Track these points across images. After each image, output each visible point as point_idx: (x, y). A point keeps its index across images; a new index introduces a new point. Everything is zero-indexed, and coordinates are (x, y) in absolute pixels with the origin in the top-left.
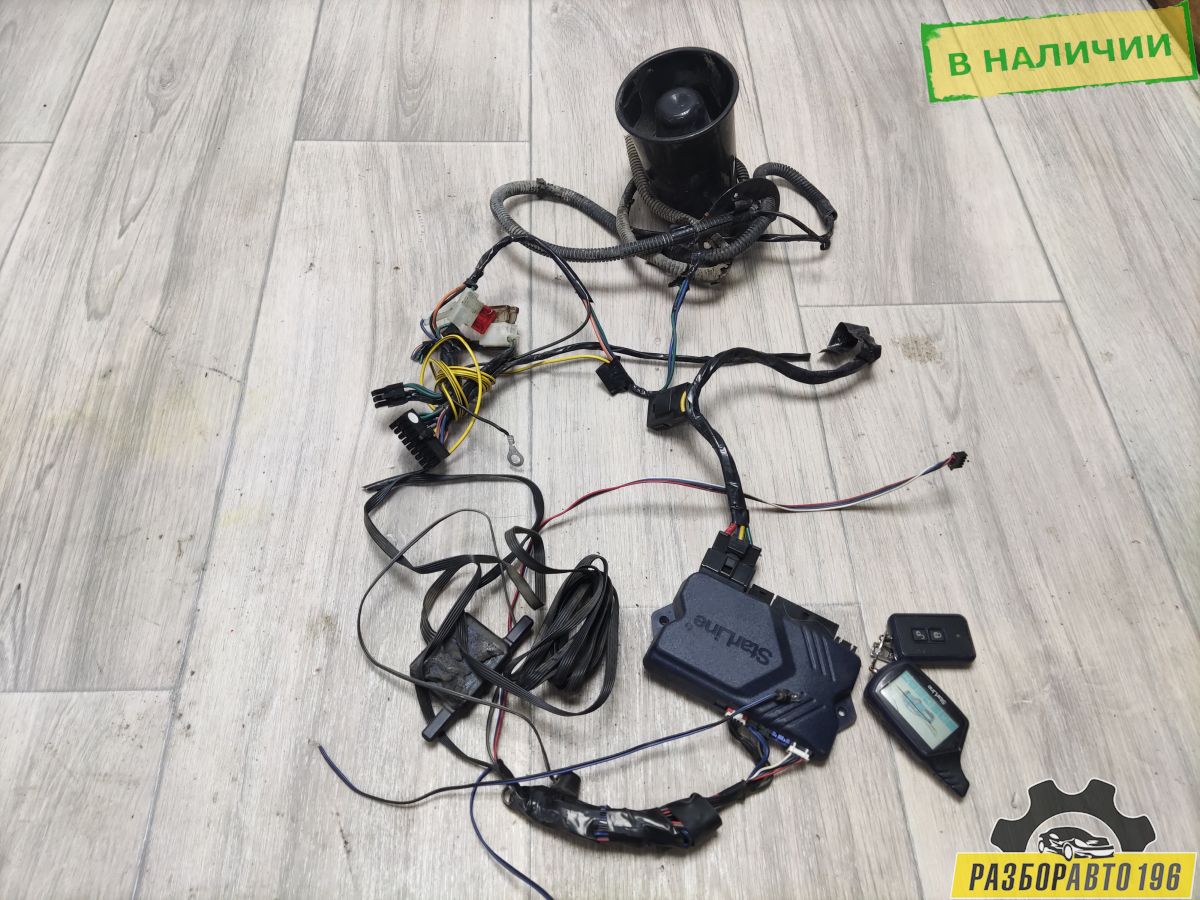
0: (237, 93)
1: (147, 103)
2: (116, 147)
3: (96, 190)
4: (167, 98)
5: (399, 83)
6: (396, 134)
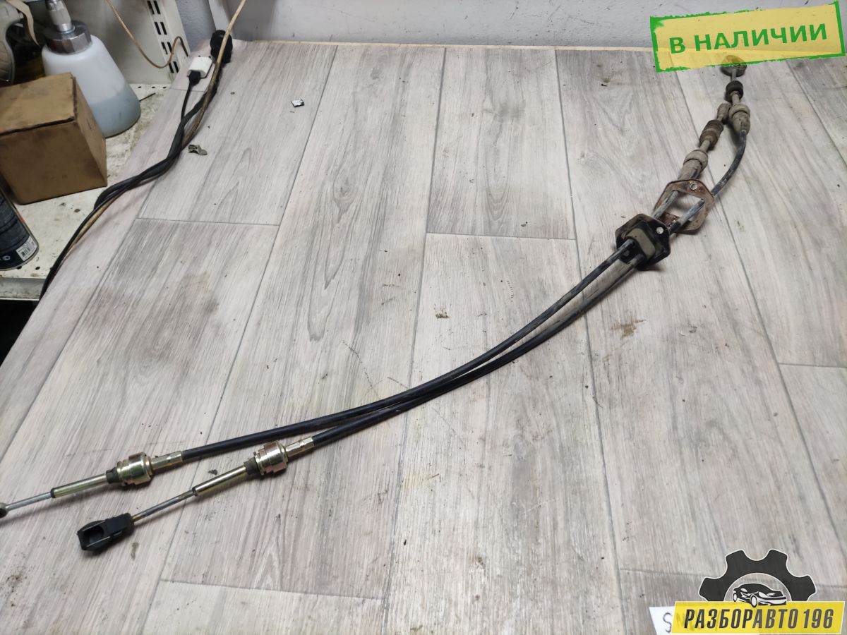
0: (389, 200)
1: (334, 204)
2: (318, 232)
3: (308, 258)
4: (347, 202)
5: (488, 199)
6: (489, 231)
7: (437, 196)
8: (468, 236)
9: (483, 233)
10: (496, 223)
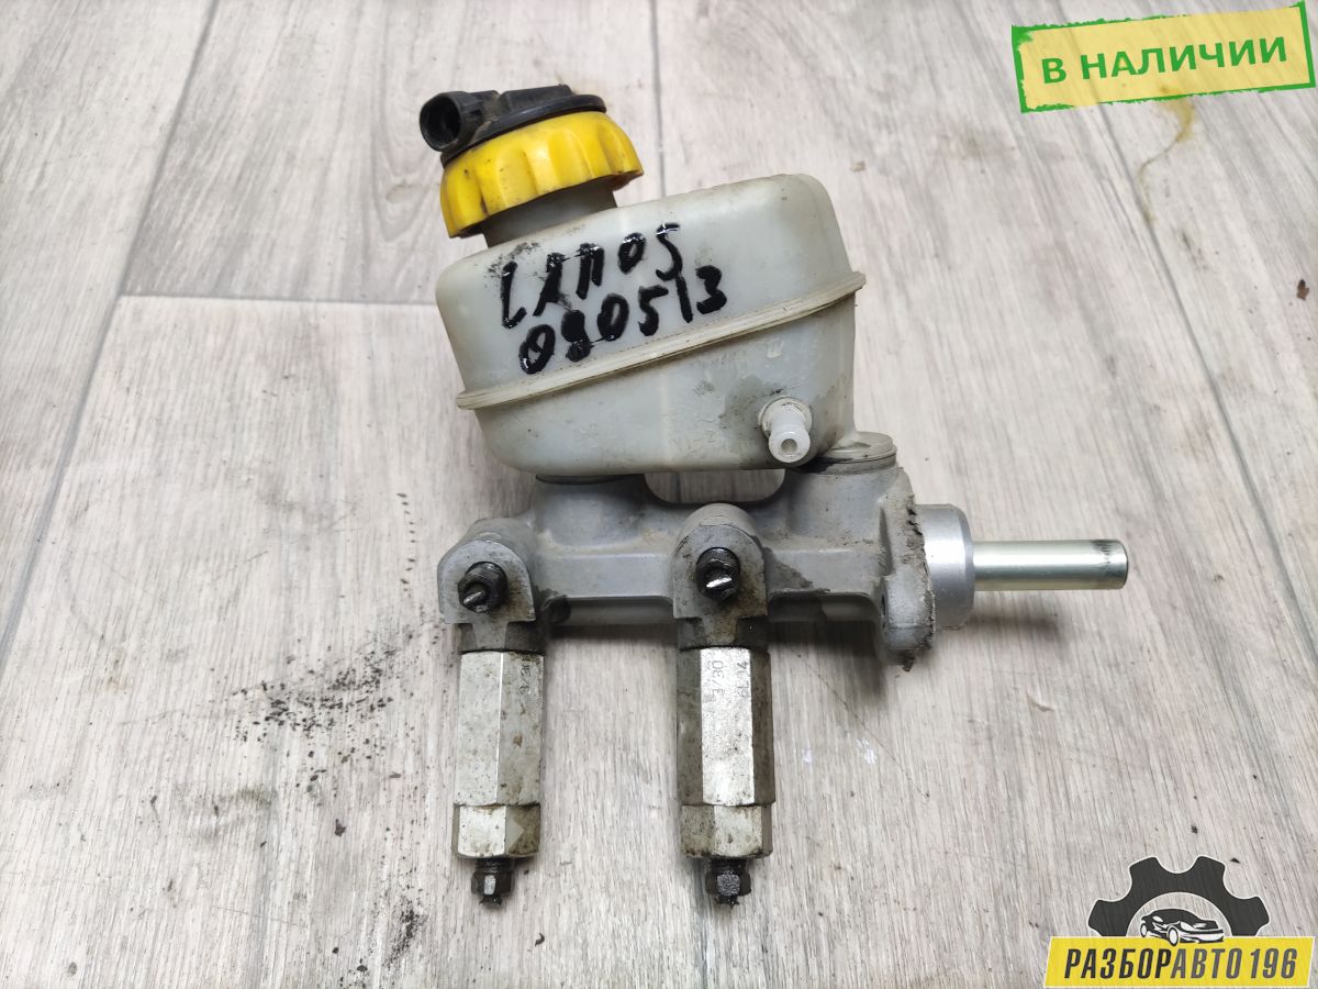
7: (192, 152)
8: (278, 305)
9: (335, 295)
10: (387, 252)
